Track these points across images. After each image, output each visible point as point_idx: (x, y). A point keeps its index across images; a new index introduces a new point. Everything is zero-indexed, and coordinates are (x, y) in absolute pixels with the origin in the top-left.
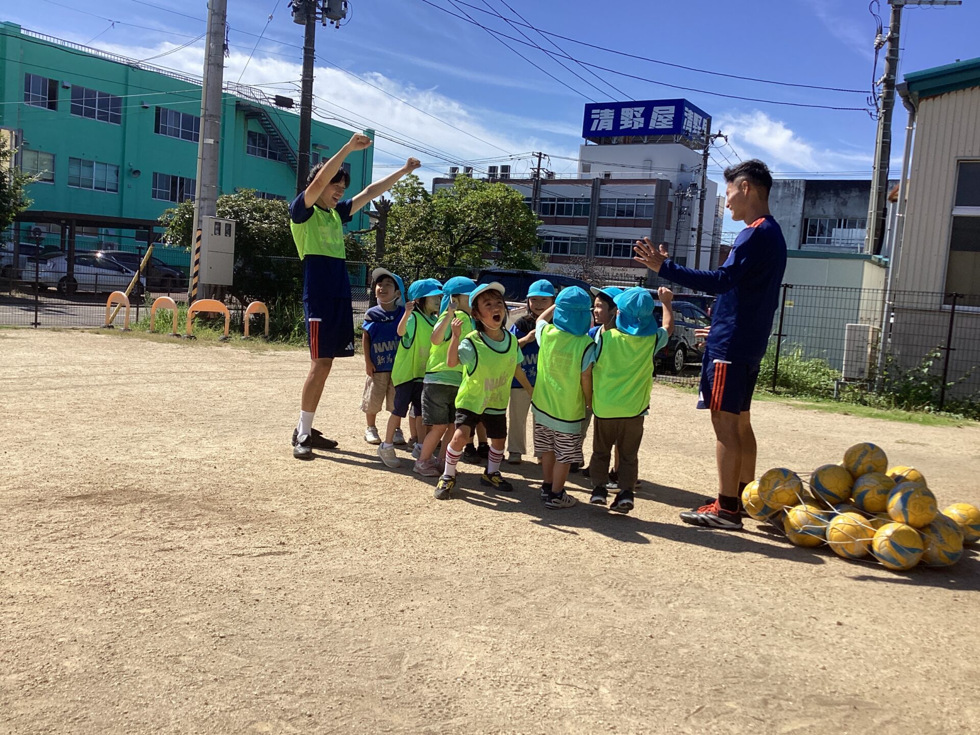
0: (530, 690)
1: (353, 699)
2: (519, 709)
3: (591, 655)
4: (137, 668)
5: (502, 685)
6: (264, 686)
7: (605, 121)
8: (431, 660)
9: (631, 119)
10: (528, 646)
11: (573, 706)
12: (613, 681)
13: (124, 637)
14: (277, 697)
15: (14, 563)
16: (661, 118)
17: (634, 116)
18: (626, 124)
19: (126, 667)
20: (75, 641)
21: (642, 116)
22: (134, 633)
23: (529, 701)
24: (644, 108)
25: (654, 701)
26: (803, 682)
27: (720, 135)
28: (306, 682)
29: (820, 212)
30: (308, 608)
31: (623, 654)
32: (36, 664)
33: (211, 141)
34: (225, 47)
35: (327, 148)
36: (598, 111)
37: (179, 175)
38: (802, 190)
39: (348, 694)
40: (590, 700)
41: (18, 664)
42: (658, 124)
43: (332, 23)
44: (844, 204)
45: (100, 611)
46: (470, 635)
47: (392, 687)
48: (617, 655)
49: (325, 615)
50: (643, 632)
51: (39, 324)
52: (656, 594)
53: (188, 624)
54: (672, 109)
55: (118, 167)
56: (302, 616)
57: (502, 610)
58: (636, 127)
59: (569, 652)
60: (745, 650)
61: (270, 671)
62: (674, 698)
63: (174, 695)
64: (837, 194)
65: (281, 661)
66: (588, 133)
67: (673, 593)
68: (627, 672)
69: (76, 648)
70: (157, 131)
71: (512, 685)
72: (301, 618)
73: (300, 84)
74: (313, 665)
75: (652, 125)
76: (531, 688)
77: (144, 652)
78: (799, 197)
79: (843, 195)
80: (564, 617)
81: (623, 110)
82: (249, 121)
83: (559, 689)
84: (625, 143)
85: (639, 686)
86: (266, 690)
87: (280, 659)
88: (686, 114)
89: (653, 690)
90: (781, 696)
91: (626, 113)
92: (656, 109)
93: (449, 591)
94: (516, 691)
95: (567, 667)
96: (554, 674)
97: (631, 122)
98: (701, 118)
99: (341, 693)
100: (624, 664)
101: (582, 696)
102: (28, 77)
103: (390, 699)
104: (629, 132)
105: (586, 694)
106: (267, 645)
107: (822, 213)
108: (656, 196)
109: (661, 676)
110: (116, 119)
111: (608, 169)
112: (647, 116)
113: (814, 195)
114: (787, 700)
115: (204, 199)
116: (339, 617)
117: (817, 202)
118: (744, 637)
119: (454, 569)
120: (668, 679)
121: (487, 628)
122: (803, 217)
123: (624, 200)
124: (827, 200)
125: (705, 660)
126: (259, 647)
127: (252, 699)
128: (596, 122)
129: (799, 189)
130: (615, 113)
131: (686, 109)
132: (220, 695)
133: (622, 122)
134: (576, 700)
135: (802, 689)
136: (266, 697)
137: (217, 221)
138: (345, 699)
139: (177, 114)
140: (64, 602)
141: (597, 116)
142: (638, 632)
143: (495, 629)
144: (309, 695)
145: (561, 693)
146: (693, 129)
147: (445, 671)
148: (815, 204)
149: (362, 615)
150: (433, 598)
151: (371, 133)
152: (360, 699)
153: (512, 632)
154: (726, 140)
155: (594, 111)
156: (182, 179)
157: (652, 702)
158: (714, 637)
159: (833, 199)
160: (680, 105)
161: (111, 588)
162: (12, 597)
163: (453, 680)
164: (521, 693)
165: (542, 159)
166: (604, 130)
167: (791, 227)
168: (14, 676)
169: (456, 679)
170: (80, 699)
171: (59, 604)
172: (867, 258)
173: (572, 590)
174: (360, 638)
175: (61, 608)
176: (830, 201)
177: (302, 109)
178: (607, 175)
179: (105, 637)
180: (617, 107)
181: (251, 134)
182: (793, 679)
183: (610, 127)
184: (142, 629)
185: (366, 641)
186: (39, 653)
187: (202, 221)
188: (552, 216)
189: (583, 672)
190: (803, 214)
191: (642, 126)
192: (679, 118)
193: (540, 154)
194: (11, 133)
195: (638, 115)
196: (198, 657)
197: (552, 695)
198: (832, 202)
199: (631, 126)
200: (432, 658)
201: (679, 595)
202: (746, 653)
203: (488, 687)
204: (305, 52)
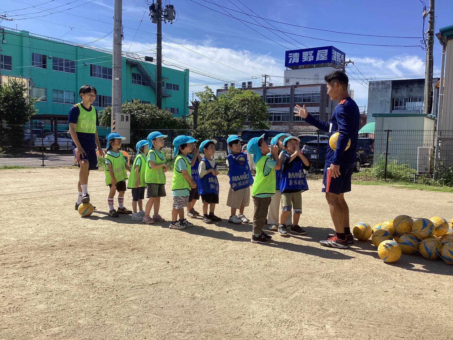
0: (293, 327)
1: (212, 334)
2: (290, 337)
3: (319, 310)
4: (112, 322)
5: (280, 326)
6: (170, 329)
7: (295, 58)
8: (244, 314)
9: (307, 57)
10: (289, 306)
11: (315, 334)
12: (331, 322)
13: (104, 308)
14: (177, 334)
15: (49, 275)
16: (321, 55)
17: (309, 55)
18: (305, 59)
19: (106, 322)
20: (82, 311)
21: (312, 55)
22: (108, 306)
23: (294, 333)
24: (313, 51)
25: (353, 331)
26: (422, 319)
27: (350, 62)
28: (189, 327)
29: (400, 95)
30: (184, 292)
31: (334, 309)
32: (66, 322)
33: (118, 79)
34: (122, 36)
35: (168, 79)
36: (292, 54)
37: (102, 95)
38: (391, 85)
39: (209, 332)
40: (322, 331)
41: (58, 322)
42: (320, 58)
43: (169, 22)
44: (411, 90)
45: (91, 296)
46: (261, 302)
47: (229, 328)
48: (331, 310)
49: (193, 295)
50: (342, 298)
51: (44, 165)
52: (345, 280)
53: (131, 301)
54: (326, 51)
55: (75, 92)
56: (182, 295)
57: (274, 290)
58: (310, 60)
59: (309, 309)
60: (392, 305)
61: (172, 322)
62: (362, 329)
63: (130, 335)
64: (407, 86)
65: (176, 317)
66: (287, 64)
67: (353, 279)
68: (337, 318)
69: (83, 314)
70: (91, 75)
71: (285, 325)
72: (182, 296)
73: (156, 51)
74: (191, 319)
75: (317, 59)
76: (294, 326)
77: (114, 315)
78: (389, 88)
79: (410, 86)
80: (304, 292)
81: (303, 53)
82: (133, 69)
83: (307, 327)
84: (305, 68)
85: (344, 324)
86: (171, 331)
87: (176, 316)
88: (333, 53)
89: (351, 326)
90: (412, 327)
91: (305, 54)
92: (319, 51)
93: (248, 282)
94: (287, 328)
95: (309, 316)
96: (303, 320)
97: (308, 58)
98: (340, 54)
99: (206, 331)
100: (336, 314)
101: (318, 329)
102: (33, 55)
103: (229, 333)
104: (307, 63)
105: (320, 329)
106: (169, 310)
107: (401, 95)
108: (321, 92)
109: (354, 319)
110: (73, 71)
111: (297, 80)
112: (315, 55)
113: (396, 87)
114: (416, 328)
115: (116, 105)
116: (200, 296)
117: (398, 90)
118: (390, 299)
119: (248, 271)
120: (357, 320)
121: (268, 299)
122: (392, 98)
123: (306, 94)
124: (403, 89)
125: (373, 311)
126: (165, 311)
127: (165, 335)
128: (291, 59)
129: (389, 85)
130: (300, 54)
131: (333, 50)
132: (151, 334)
133: (303, 59)
134: (316, 331)
135: (422, 323)
136: (172, 334)
137: (122, 115)
138: (208, 334)
139: (100, 67)
140: (74, 293)
141: (291, 56)
142: (340, 298)
143: (272, 299)
144: (191, 333)
145: (308, 329)
146: (337, 60)
147: (252, 320)
148: (397, 91)
149: (209, 294)
150: (241, 285)
151: (187, 70)
152: (215, 334)
153: (280, 300)
154: (353, 64)
155: (290, 54)
156: (103, 96)
157: (352, 331)
158: (376, 299)
159: (406, 88)
160: (330, 49)
161: (95, 286)
162: (51, 291)
163: (256, 324)
164: (289, 329)
165: (267, 78)
166: (295, 62)
167: (387, 103)
168: (58, 328)
169: (258, 323)
170: (88, 338)
171: (72, 294)
172: (425, 115)
173: (305, 279)
174: (210, 305)
175: (74, 296)
176: (404, 89)
177: (157, 62)
178: (298, 83)
179: (95, 308)
180: (301, 52)
181: (134, 75)
182: (417, 318)
183: (297, 61)
184: (111, 304)
185: (213, 307)
186: (67, 317)
187: (115, 115)
188: (272, 104)
189: (317, 318)
190: (392, 96)
191: (313, 59)
192: (330, 55)
193: (266, 75)
194: (27, 80)
195: (311, 55)
196: (138, 316)
197: (304, 330)
198: (405, 90)
199: (307, 60)
200: (245, 313)
201: (356, 280)
202: (392, 306)
203: (273, 326)
204: (158, 36)
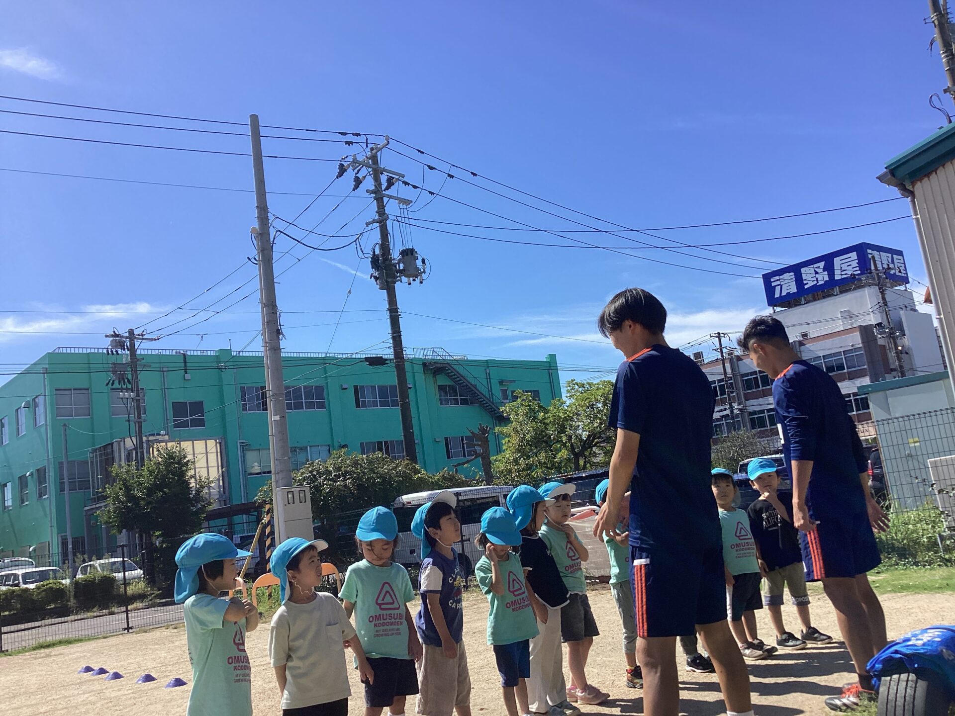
7: (788, 285)
9: (812, 277)
16: (844, 267)
17: (816, 273)
18: (809, 282)
21: (824, 271)
24: (824, 262)
33: (278, 418)
34: (279, 332)
36: (777, 278)
37: (383, 440)
42: (843, 273)
43: (414, 280)
54: (854, 255)
55: (329, 445)
58: (821, 283)
66: (773, 301)
70: (358, 406)
73: (391, 341)
75: (837, 277)
81: (803, 270)
82: (437, 377)
84: (815, 300)
88: (871, 256)
91: (807, 272)
97: (815, 279)
98: (890, 255)
102: (243, 389)
104: (815, 289)
108: (863, 343)
110: (322, 405)
111: (804, 329)
112: (829, 268)
115: (279, 472)
123: (830, 356)
128: (778, 289)
130: (795, 275)
131: (869, 251)
133: (805, 282)
137: (289, 491)
141: (778, 283)
151: (553, 357)
155: (772, 279)
156: (386, 443)
160: (861, 249)
165: (722, 339)
166: (788, 294)
177: (396, 362)
178: (805, 335)
180: (796, 269)
181: (441, 388)
183: (794, 289)
188: (758, 389)
191: (827, 278)
192: (864, 263)
193: (719, 334)
194: (216, 441)
195: (820, 270)
199: (815, 282)
204: (390, 313)
